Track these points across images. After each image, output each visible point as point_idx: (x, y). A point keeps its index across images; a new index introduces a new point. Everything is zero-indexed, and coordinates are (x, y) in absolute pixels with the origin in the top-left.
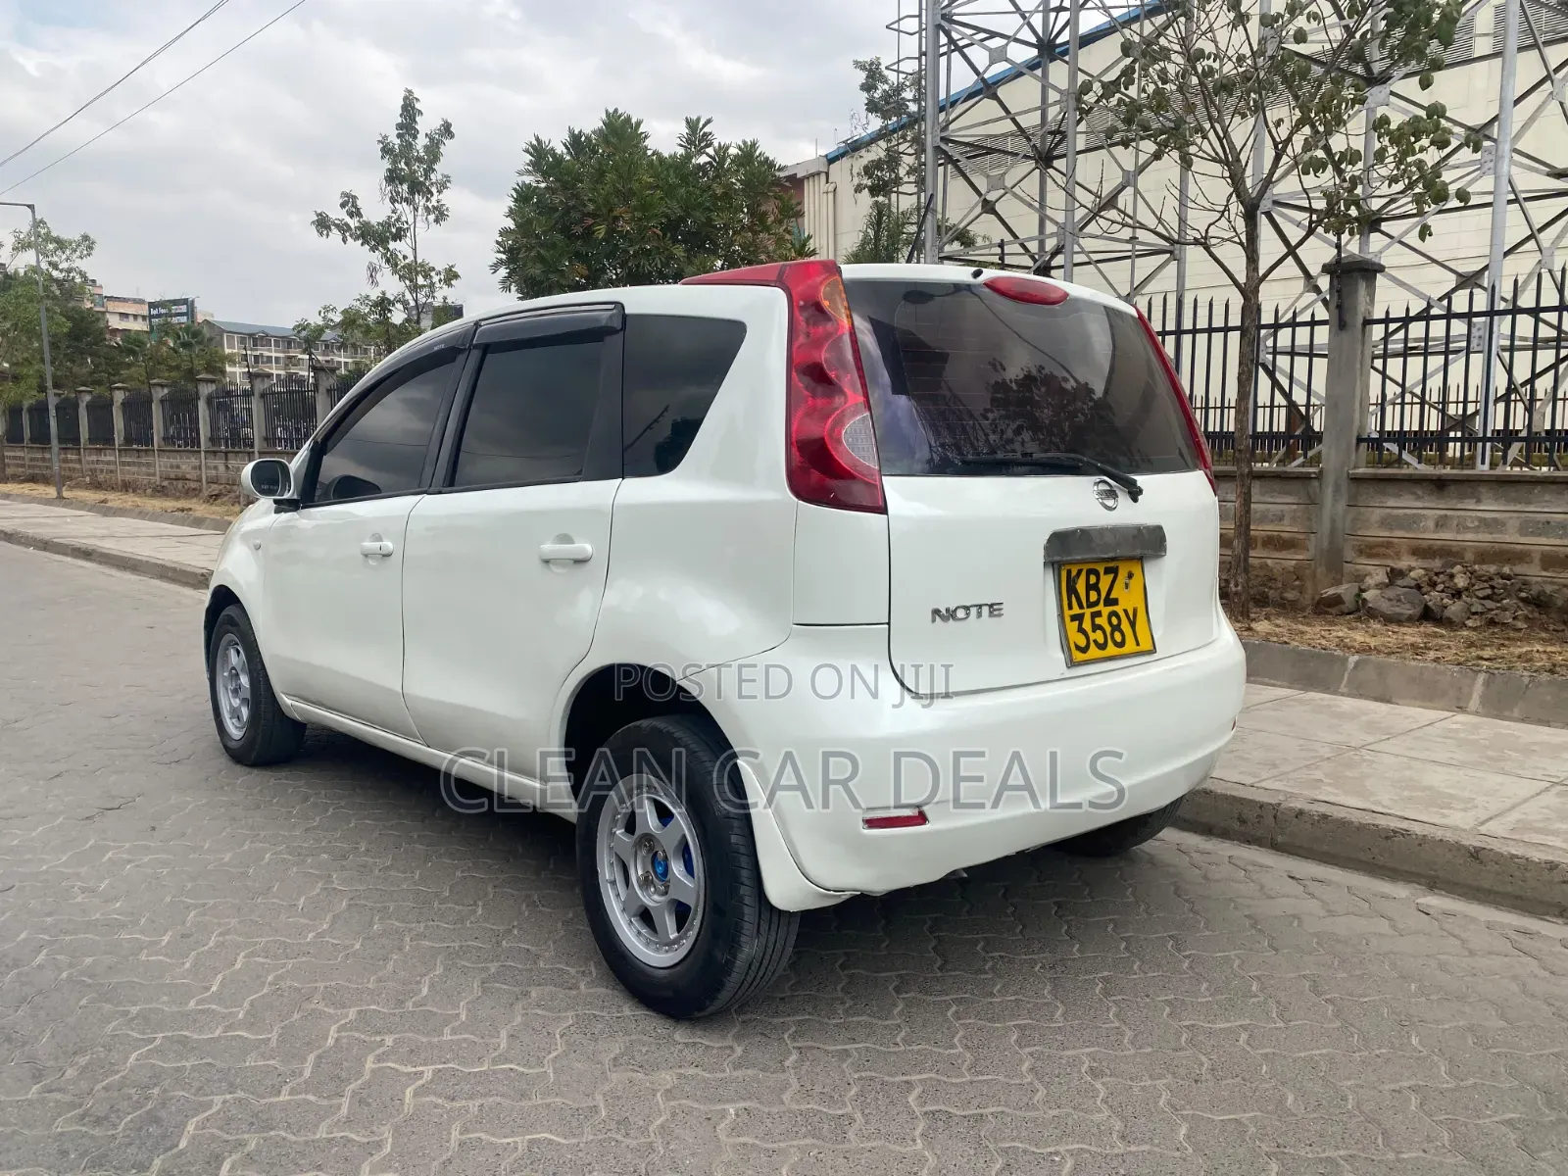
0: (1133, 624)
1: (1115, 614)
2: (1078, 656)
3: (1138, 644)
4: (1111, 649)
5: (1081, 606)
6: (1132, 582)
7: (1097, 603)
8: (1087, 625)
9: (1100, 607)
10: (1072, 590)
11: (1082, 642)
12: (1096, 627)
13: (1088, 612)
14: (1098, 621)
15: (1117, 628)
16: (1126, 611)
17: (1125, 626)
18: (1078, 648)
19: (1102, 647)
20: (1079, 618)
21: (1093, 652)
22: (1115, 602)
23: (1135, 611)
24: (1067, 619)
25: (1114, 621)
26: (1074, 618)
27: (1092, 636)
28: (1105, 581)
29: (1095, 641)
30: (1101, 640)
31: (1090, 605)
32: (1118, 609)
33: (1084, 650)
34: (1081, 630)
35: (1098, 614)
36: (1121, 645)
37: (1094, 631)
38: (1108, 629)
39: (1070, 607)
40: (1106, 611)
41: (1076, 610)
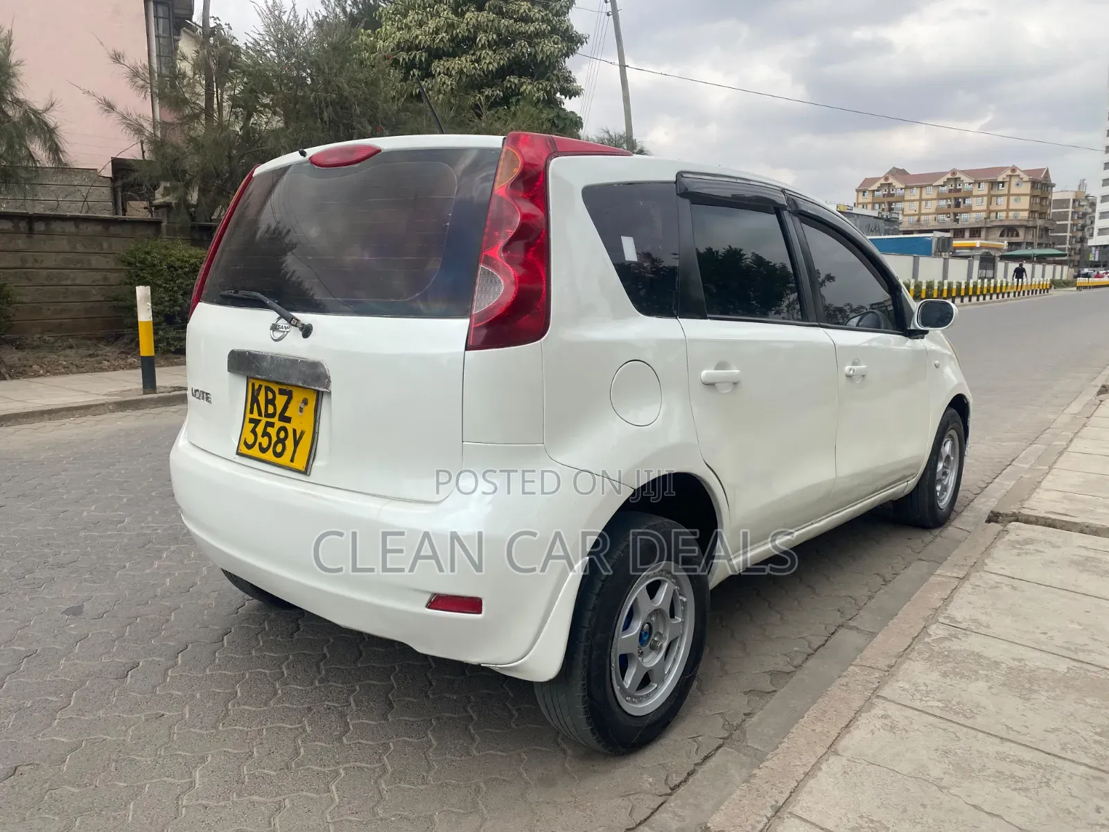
0: (296, 443)
1: (284, 429)
2: (244, 450)
3: (292, 460)
4: (269, 455)
5: (260, 414)
6: (306, 409)
7: (273, 415)
8: (260, 430)
9: (275, 420)
10: (255, 400)
11: (250, 442)
12: (265, 434)
13: (264, 420)
14: (269, 430)
15: (282, 441)
16: (294, 431)
17: (290, 443)
18: (246, 443)
19: (263, 450)
20: (256, 422)
21: (255, 451)
22: (288, 420)
23: (302, 433)
24: (247, 420)
25: (282, 435)
26: (252, 421)
27: (260, 439)
28: (281, 400)
29: (260, 444)
30: (265, 445)
31: (267, 415)
32: (289, 427)
33: (249, 447)
34: (254, 431)
35: (272, 425)
36: (278, 455)
37: (263, 436)
38: (274, 439)
39: (252, 412)
40: (279, 424)
41: (255, 416)
